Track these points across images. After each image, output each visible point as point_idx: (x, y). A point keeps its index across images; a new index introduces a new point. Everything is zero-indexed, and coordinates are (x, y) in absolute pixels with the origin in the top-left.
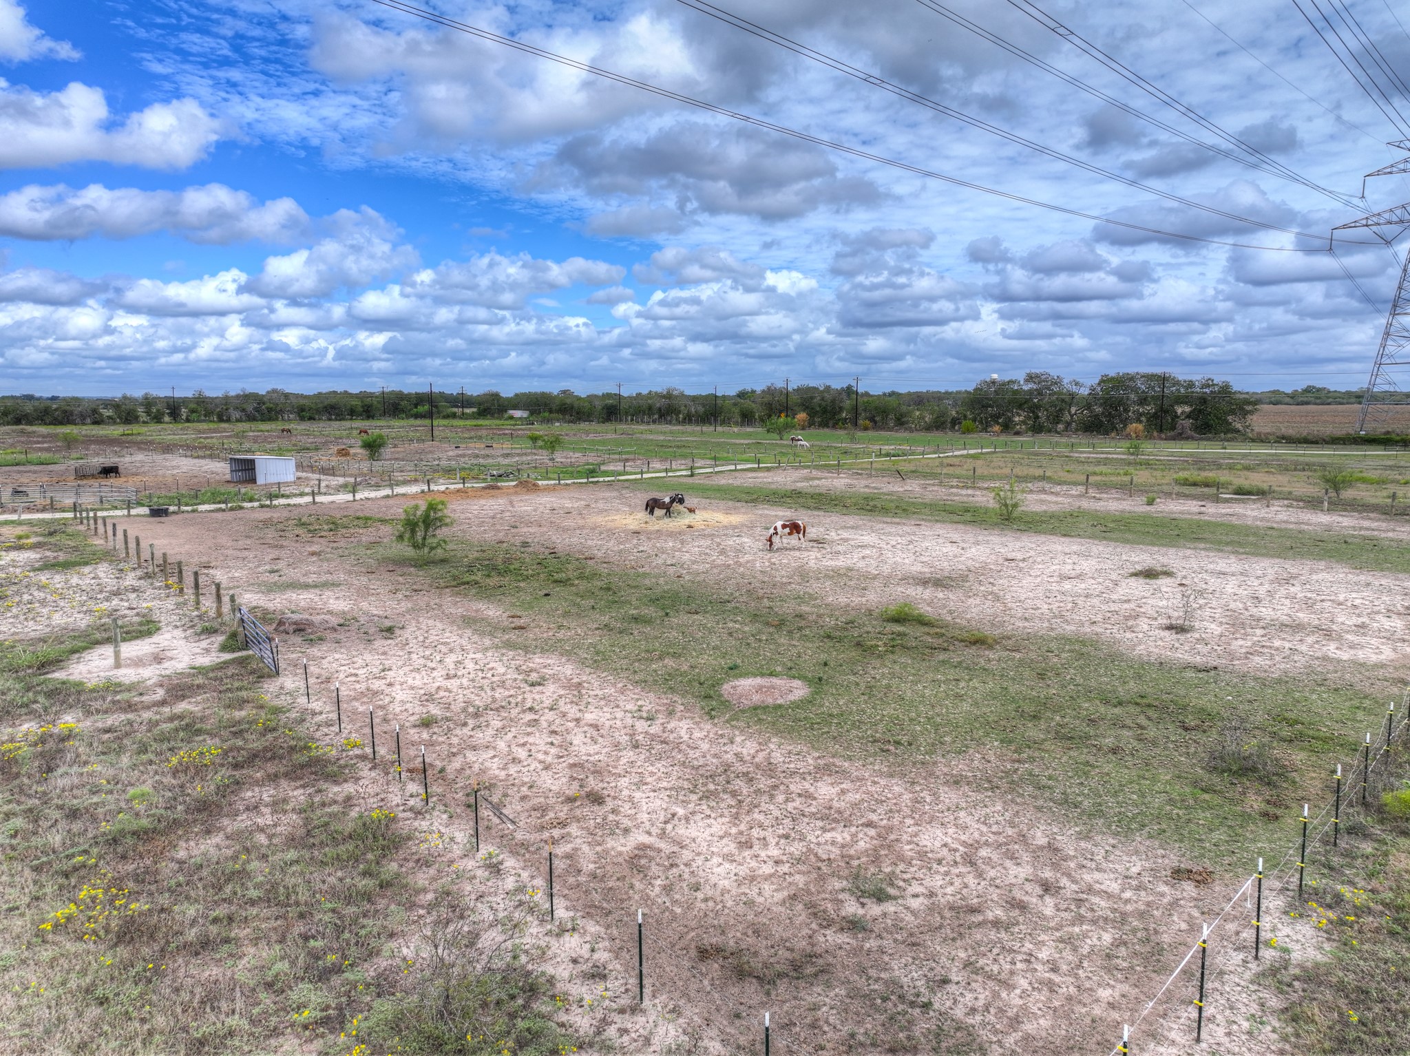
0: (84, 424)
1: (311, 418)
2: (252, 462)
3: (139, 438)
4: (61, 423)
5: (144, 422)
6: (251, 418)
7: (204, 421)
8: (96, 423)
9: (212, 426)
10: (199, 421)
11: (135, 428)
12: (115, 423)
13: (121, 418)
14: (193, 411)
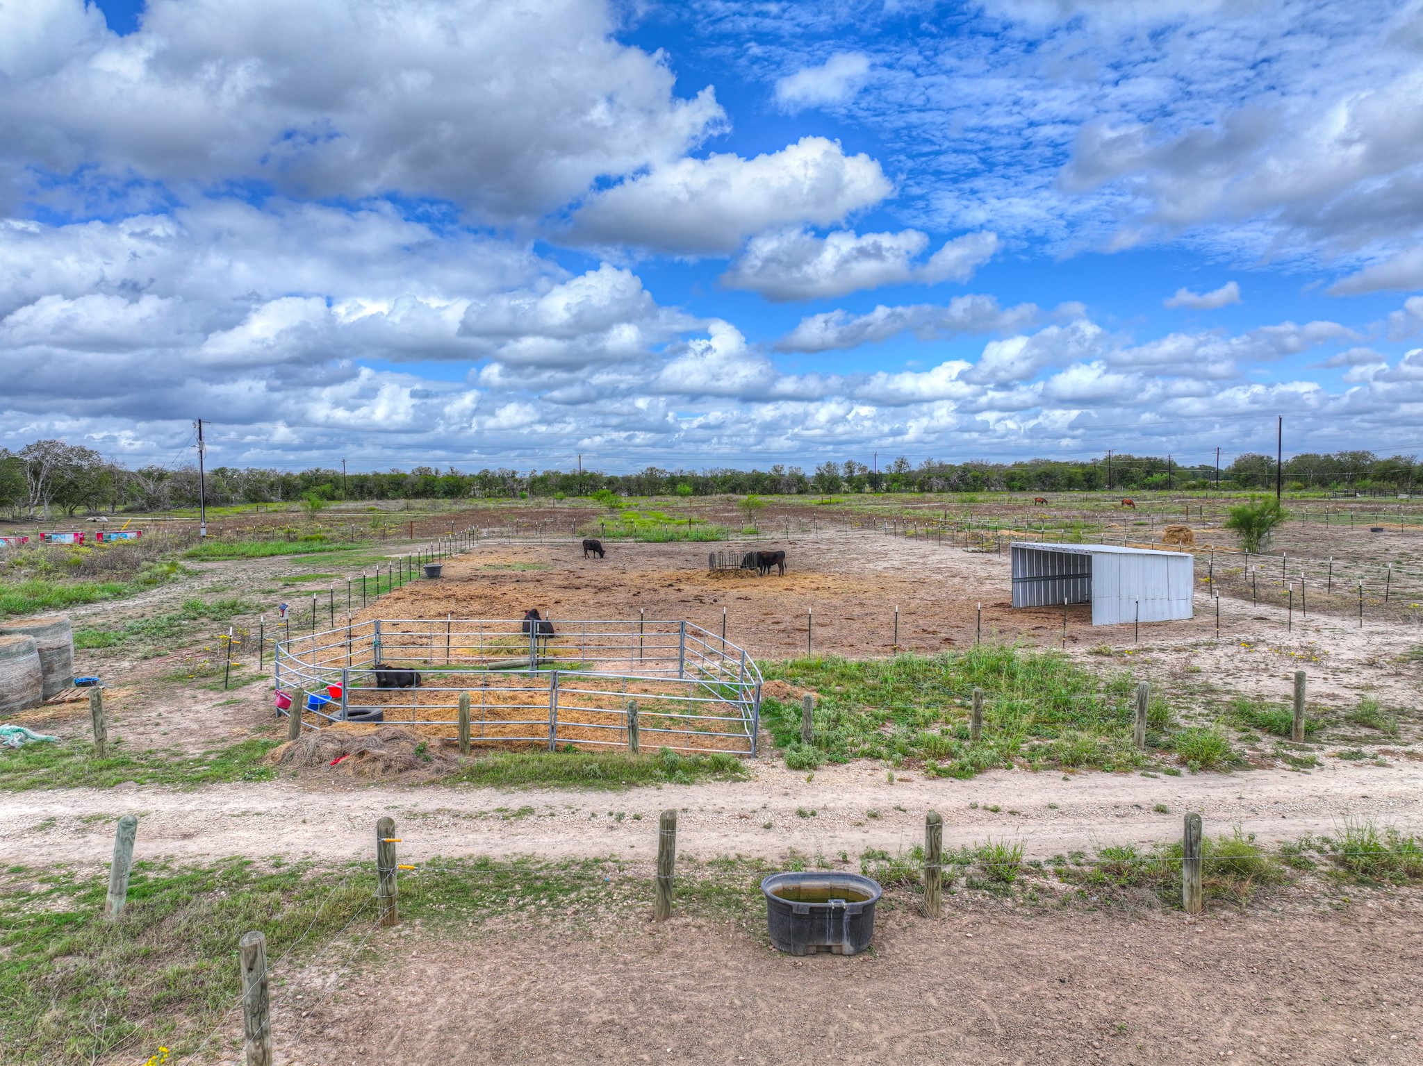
0: (789, 493)
1: (1022, 489)
2: (1086, 559)
3: (836, 507)
4: (770, 493)
5: (845, 492)
6: (955, 489)
7: (905, 491)
8: (800, 492)
9: (915, 496)
10: (900, 491)
11: (835, 498)
12: (818, 493)
13: (823, 487)
14: (894, 480)
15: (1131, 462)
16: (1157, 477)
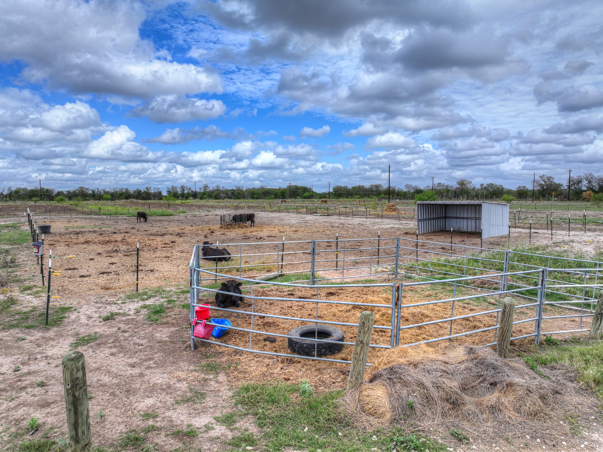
14: (204, 194)
15: (297, 188)
16: (307, 194)
